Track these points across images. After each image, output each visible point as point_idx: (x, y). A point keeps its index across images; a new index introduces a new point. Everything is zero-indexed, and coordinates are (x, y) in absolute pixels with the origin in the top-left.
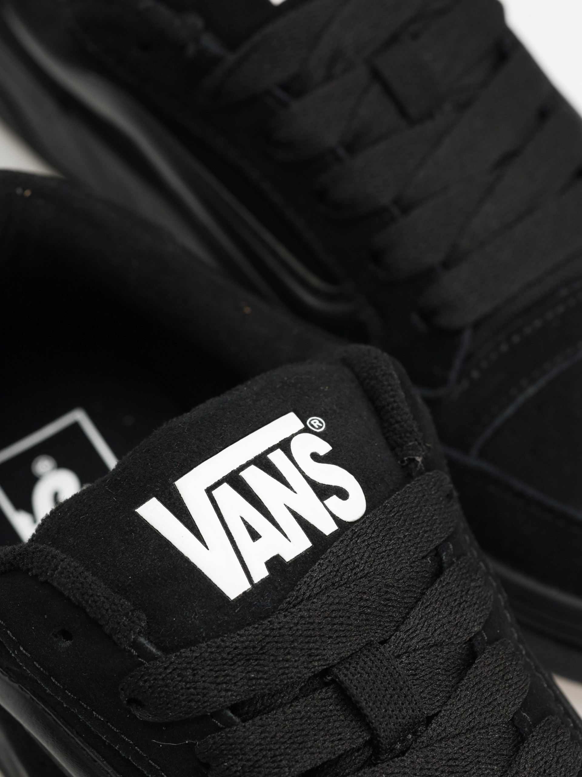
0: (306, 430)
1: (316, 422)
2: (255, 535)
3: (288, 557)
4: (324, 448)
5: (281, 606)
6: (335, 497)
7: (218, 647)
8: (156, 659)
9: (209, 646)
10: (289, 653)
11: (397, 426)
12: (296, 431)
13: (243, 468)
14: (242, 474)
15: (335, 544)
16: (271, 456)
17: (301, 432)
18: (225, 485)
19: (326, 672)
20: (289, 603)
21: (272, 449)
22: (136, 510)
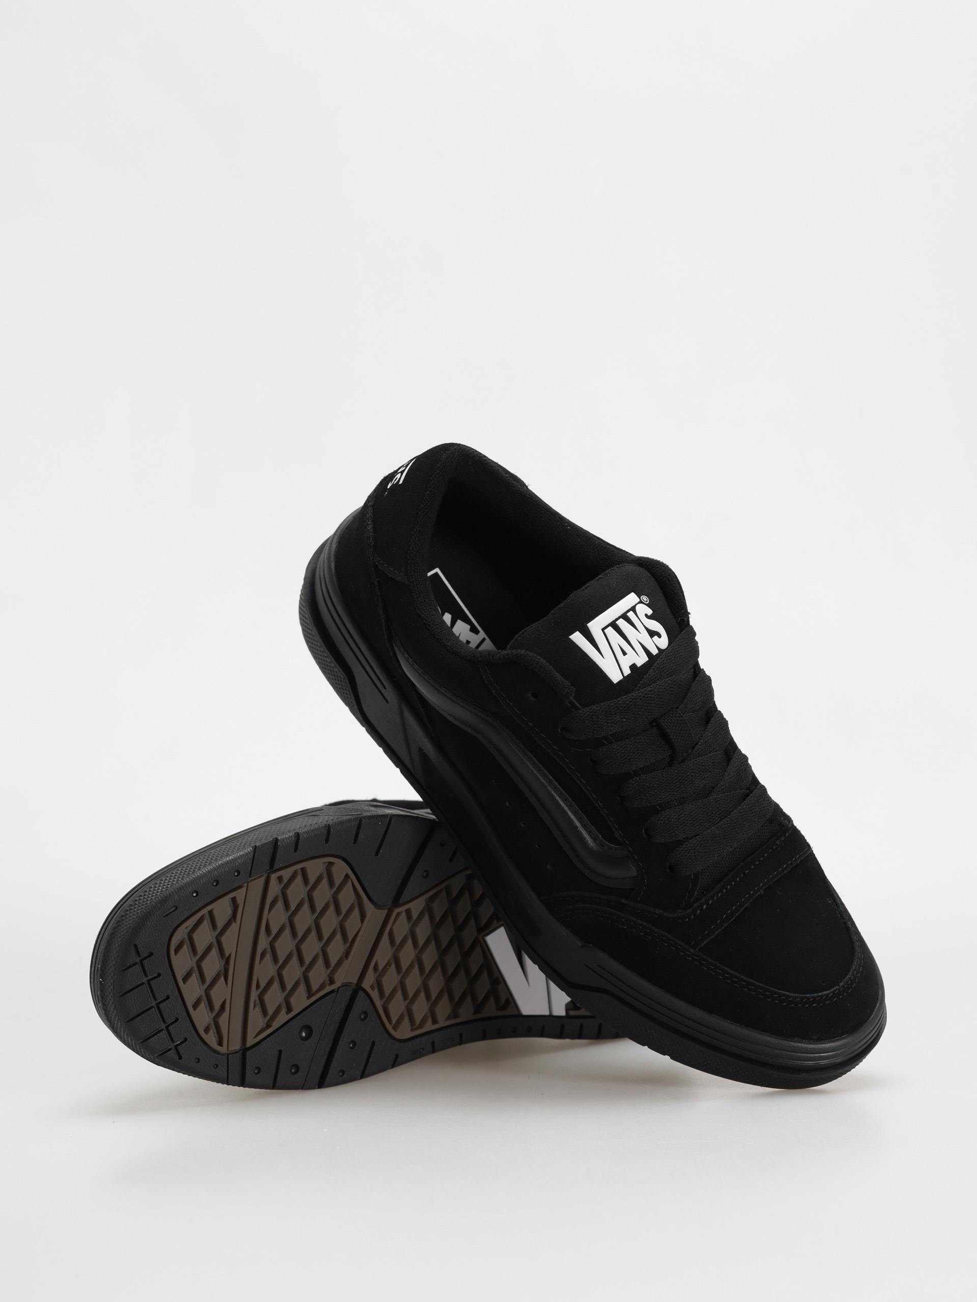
0: (641, 602)
1: (645, 598)
2: (624, 653)
3: (639, 665)
4: (650, 612)
5: (636, 688)
6: (656, 636)
7: (608, 706)
8: (580, 709)
9: (604, 705)
10: (640, 711)
11: (676, 602)
12: (637, 602)
13: (617, 619)
14: (617, 622)
15: (659, 660)
16: (628, 614)
17: (639, 603)
18: (610, 627)
19: (654, 720)
20: (640, 687)
21: (628, 611)
22: (571, 637)
